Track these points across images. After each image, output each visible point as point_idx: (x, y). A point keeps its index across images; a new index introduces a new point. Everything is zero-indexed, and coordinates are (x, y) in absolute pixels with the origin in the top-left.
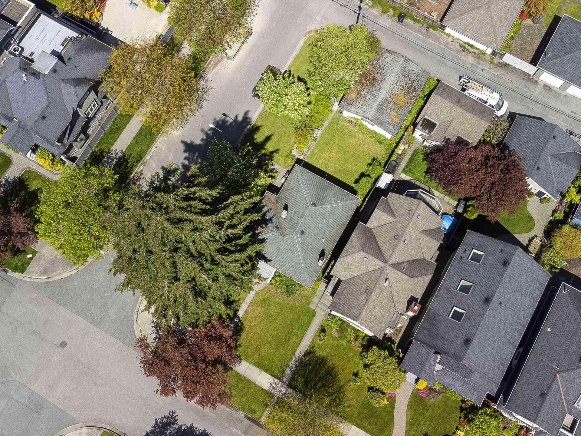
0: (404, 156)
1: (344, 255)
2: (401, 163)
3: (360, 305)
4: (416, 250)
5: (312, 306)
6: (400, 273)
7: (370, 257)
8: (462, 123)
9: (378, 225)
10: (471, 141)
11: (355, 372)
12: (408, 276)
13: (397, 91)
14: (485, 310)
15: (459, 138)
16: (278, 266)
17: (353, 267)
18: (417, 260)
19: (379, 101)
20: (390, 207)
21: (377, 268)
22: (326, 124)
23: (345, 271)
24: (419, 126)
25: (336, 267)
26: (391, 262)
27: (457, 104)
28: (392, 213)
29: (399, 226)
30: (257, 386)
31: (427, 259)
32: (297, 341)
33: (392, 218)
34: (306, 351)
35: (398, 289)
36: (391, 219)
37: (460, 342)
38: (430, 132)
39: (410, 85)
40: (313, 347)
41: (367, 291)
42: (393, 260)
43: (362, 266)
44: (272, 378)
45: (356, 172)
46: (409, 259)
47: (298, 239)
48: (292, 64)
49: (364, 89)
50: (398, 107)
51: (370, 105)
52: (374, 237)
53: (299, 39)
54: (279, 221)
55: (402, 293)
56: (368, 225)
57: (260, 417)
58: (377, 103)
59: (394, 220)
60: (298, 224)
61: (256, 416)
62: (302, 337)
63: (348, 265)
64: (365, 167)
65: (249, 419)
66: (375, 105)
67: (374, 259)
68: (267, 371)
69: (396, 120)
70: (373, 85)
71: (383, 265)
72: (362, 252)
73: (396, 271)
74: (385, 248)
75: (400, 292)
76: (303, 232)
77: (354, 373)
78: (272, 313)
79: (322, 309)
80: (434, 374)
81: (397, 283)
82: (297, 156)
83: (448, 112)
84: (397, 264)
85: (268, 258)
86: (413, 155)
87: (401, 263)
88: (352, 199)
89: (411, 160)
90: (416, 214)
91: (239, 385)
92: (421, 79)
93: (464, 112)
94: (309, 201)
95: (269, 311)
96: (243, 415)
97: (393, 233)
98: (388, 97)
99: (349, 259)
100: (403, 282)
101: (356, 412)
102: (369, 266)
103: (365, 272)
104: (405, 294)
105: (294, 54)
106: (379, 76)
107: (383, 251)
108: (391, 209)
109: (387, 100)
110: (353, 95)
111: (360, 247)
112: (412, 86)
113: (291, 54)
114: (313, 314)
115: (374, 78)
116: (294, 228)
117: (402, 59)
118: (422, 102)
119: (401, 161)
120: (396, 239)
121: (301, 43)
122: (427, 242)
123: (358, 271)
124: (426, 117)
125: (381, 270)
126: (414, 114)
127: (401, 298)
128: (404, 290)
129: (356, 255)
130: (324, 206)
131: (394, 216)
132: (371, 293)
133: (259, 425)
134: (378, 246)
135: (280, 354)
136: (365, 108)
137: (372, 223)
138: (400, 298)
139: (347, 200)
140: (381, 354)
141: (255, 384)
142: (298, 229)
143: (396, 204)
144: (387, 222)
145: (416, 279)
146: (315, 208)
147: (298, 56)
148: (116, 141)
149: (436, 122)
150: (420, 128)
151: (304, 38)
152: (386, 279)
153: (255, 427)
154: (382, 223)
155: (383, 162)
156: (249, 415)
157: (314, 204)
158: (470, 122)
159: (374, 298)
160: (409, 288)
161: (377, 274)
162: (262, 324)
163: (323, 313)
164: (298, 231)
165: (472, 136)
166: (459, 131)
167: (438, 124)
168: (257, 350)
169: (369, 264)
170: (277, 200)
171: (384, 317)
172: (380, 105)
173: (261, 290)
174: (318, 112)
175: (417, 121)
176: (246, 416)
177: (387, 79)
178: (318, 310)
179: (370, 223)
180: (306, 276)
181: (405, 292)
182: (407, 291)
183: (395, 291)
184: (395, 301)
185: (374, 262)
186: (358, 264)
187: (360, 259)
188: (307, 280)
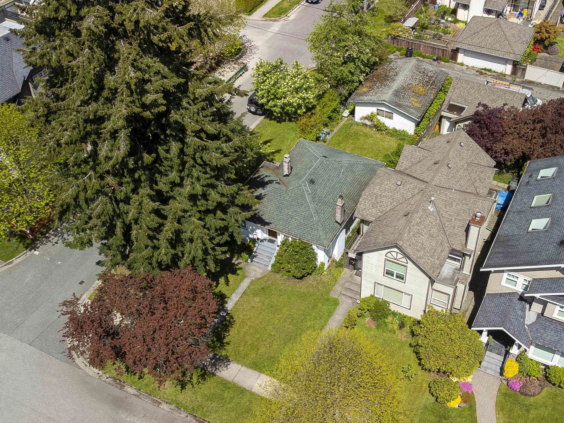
6: (448, 193)
7: (404, 179)
13: (413, 83)
16: (281, 226)
17: (384, 199)
19: (394, 88)
21: (416, 192)
22: (336, 129)
23: (373, 208)
29: (437, 155)
31: (482, 195)
38: (459, 113)
39: (427, 79)
42: (436, 182)
43: (396, 196)
46: (458, 189)
47: (307, 187)
49: (376, 84)
50: (418, 95)
51: (385, 92)
54: (280, 180)
56: (398, 168)
59: (430, 154)
60: (305, 174)
63: (377, 197)
67: (411, 181)
69: (417, 105)
70: (385, 80)
71: (423, 186)
74: (424, 176)
76: (312, 182)
79: (348, 297)
80: (525, 329)
81: (448, 208)
83: (476, 92)
84: (443, 188)
85: (267, 220)
87: (448, 189)
88: (375, 162)
90: (458, 141)
91: (226, 395)
92: (439, 76)
94: (319, 155)
95: (271, 301)
97: (432, 162)
100: (454, 204)
102: (405, 192)
103: (401, 202)
106: (391, 74)
107: (421, 179)
109: (404, 88)
110: (365, 90)
112: (430, 80)
114: (335, 303)
115: (386, 76)
116: (301, 178)
117: (415, 60)
120: (437, 164)
122: (478, 173)
123: (391, 204)
124: (451, 103)
128: (458, 214)
129: (385, 181)
130: (339, 160)
132: (412, 213)
134: (414, 177)
136: (378, 95)
137: (403, 164)
138: (454, 227)
144: (422, 159)
146: (327, 159)
150: (447, 111)
157: (325, 157)
159: (418, 220)
161: (417, 197)
162: (261, 316)
163: (350, 301)
164: (306, 179)
167: (466, 107)
168: (254, 347)
169: (405, 190)
170: (278, 168)
171: (436, 250)
172: (397, 91)
173: (260, 278)
177: (400, 75)
178: (342, 298)
179: (400, 164)
180: (321, 233)
181: (460, 218)
182: (463, 215)
183: (445, 220)
184: (447, 234)
185: (411, 185)
186: (390, 194)
187: (392, 186)
188: (322, 237)
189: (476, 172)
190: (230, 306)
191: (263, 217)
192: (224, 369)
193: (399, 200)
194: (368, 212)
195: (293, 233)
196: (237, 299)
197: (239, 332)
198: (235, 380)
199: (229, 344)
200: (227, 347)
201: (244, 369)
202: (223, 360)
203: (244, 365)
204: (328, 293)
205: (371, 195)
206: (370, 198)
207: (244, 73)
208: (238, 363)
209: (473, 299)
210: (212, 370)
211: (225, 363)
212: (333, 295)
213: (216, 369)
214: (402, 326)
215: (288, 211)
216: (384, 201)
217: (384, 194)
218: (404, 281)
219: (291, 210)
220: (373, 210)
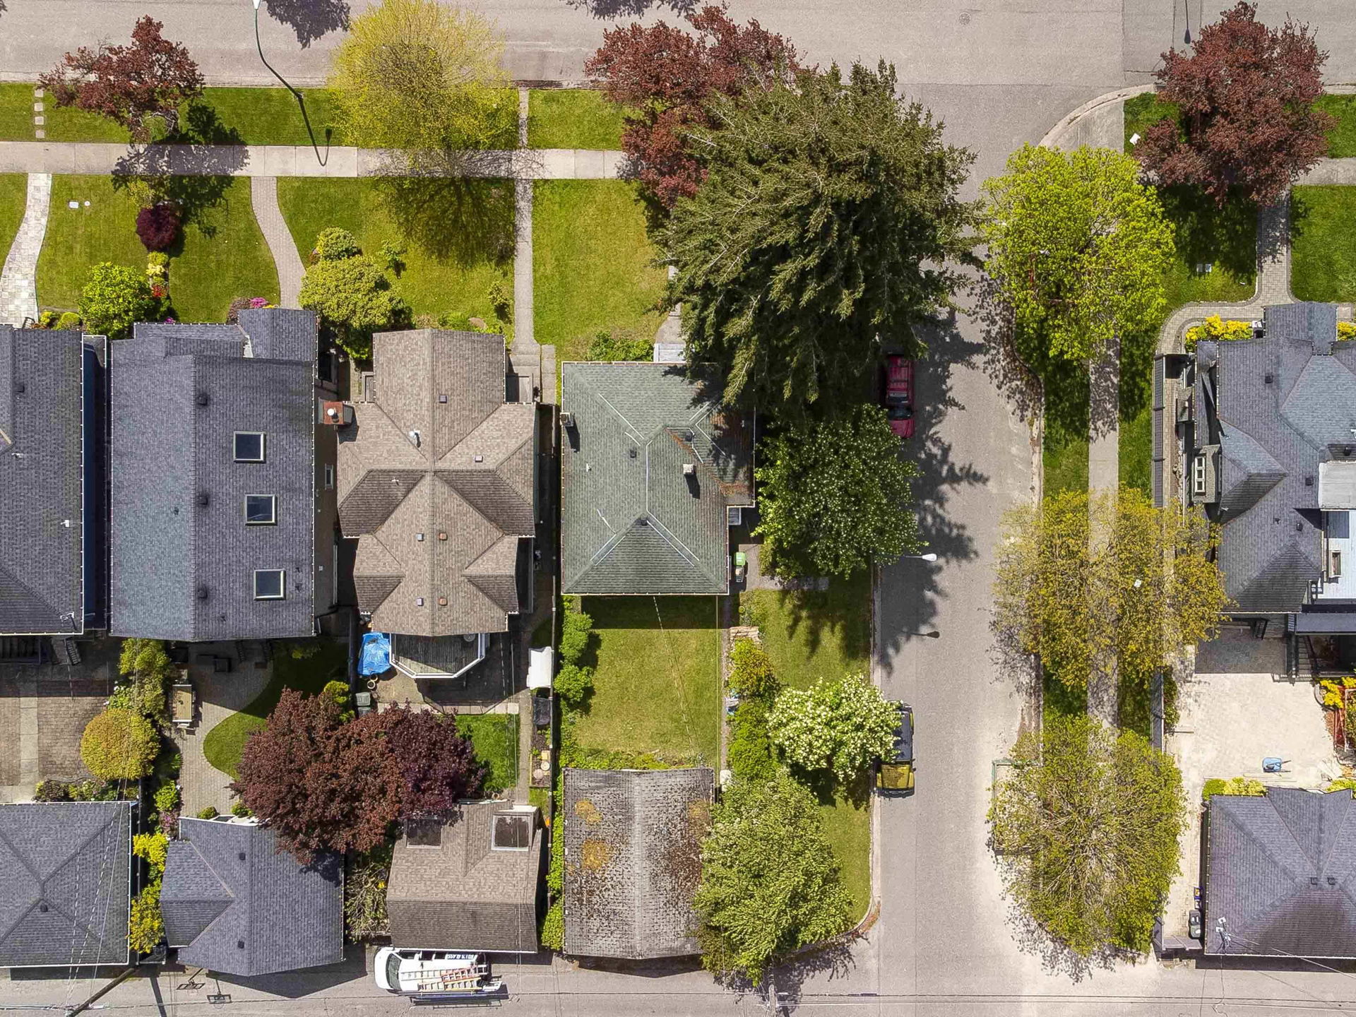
0: (531, 752)
1: (526, 447)
2: (530, 732)
3: (443, 364)
4: (395, 537)
5: (549, 349)
6: (400, 467)
7: (473, 466)
8: (444, 873)
9: (495, 548)
10: (409, 847)
11: (403, 273)
12: (381, 471)
13: (612, 870)
14: (198, 479)
15: (436, 841)
16: (652, 371)
18: (383, 521)
19: (637, 828)
20: (490, 597)
21: (448, 455)
22: (725, 729)
24: (530, 821)
25: (530, 420)
26: (428, 478)
27: (472, 908)
28: (481, 585)
29: (450, 563)
30: (569, 147)
31: (367, 536)
32: (542, 268)
33: (474, 574)
34: (513, 259)
35: (388, 440)
36: (473, 570)
37: (217, 394)
38: (501, 821)
39: (594, 901)
40: (505, 274)
41: (443, 399)
42: (425, 486)
44: (547, 177)
45: (611, 663)
46: (397, 512)
47: (636, 436)
48: (867, 825)
49: (683, 838)
50: (593, 838)
51: (650, 808)
52: (490, 519)
53: (886, 889)
54: (695, 456)
56: (515, 539)
57: (531, 97)
58: (637, 818)
59: (467, 572)
60: (653, 466)
61: (541, 94)
62: (535, 280)
63: (509, 434)
64: (597, 685)
65: (551, 84)
66: (639, 812)
67: (461, 468)
68: (567, 184)
69: (582, 806)
70: (670, 857)
71: (440, 465)
72: (491, 467)
73: (408, 467)
74: (455, 503)
75: (382, 437)
76: (633, 454)
77: (405, 270)
78: (617, 293)
79: (528, 353)
80: (248, 332)
82: (742, 629)
83: (483, 881)
84: (415, 485)
85: (672, 377)
86: (514, 766)
87: (409, 491)
88: (578, 583)
89: (514, 752)
90: (427, 604)
91: (601, 130)
92: (578, 929)
93: (449, 897)
94: (659, 526)
95: (624, 292)
96: (565, 84)
97: (454, 543)
98: (623, 847)
99: (513, 444)
101: (363, 202)
102: (467, 451)
103: (469, 437)
104: (371, 437)
105: (876, 849)
106: (667, 882)
107: (455, 495)
108: (486, 594)
109: (622, 838)
110: (697, 812)
111: (501, 476)
112: (589, 902)
113: (883, 846)
114: (540, 334)
115: (674, 873)
116: (655, 453)
117: (638, 949)
118: (554, 881)
119: (533, 739)
120: (440, 532)
121: (876, 885)
122: (381, 564)
124: (526, 849)
125: (438, 455)
126: (556, 847)
127: (374, 428)
128: (375, 444)
129: (502, 457)
130: (621, 533)
131: (471, 580)
132: (433, 398)
133: (527, 84)
134: (471, 503)
135: (558, 226)
136: (659, 795)
137: (508, 547)
138: (377, 427)
139: (586, 574)
140: (365, 317)
141: (575, 148)
142: (645, 454)
143: (481, 609)
144: (480, 561)
145: (363, 473)
146: (637, 517)
147: (866, 849)
148: (1119, 454)
149: (499, 849)
150: (524, 819)
151: (876, 900)
152: (419, 444)
153: (531, 76)
154: (489, 554)
155: (568, 716)
156: (553, 90)
157: (642, 522)
158: (428, 883)
159: (423, 394)
160: (368, 449)
161: (442, 441)
162: (623, 262)
163: (522, 348)
164: (643, 449)
165: (411, 859)
166: (442, 856)
167: (493, 848)
168: (605, 210)
170: (723, 501)
171: (389, 375)
172: (630, 818)
174: (751, 737)
175: (539, 832)
176: (558, 85)
177: (646, 883)
178: (535, 347)
192: (620, 164)
198: (600, 154)
199: (636, 201)
200: (634, 195)
201: (600, 175)
202: (628, 175)
203: (603, 181)
205: (518, 435)
208: (609, 179)
211: (624, 172)
216: (495, 433)
217: (498, 441)
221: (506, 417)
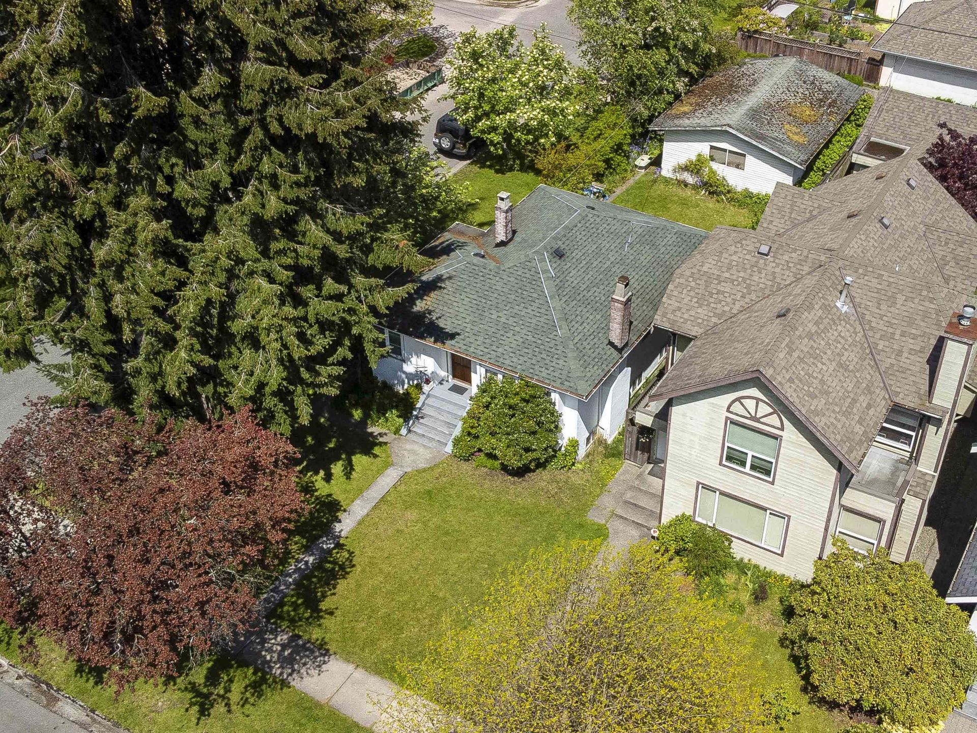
6: (886, 272)
7: (778, 243)
13: (791, 99)
16: (482, 348)
17: (726, 287)
19: (751, 105)
23: (701, 306)
35: (891, 325)
39: (820, 96)
43: (756, 278)
50: (800, 121)
51: (730, 111)
55: (903, 334)
58: (747, 107)
63: (709, 282)
67: (794, 247)
69: (798, 139)
70: (730, 92)
71: (823, 256)
75: (898, 332)
76: (559, 254)
81: (884, 307)
85: (449, 329)
92: (845, 94)
98: (772, 103)
99: (709, 263)
100: (900, 299)
102: (777, 270)
103: (767, 292)
104: (915, 337)
106: (743, 82)
109: (770, 106)
112: (826, 98)
114: (599, 533)
117: (794, 60)
123: (743, 297)
124: (872, 139)
127: (905, 355)
128: (912, 325)
129: (731, 247)
136: (715, 116)
138: (900, 353)
149: (902, 146)
157: (592, 209)
160: (925, 315)
162: (418, 553)
163: (635, 533)
164: (545, 247)
168: (390, 624)
169: (778, 265)
172: (754, 111)
173: (424, 470)
177: (763, 81)
179: (765, 225)
180: (573, 364)
181: (914, 331)
182: (922, 324)
183: (878, 336)
184: (883, 369)
185: (794, 255)
186: (742, 274)
187: (748, 257)
188: (574, 375)
189: (947, 244)
190: (345, 526)
191: (441, 324)
192: (312, 672)
193: (763, 289)
194: (686, 316)
195: (507, 362)
196: (366, 511)
197: (359, 586)
198: (337, 701)
199: (331, 613)
200: (327, 621)
201: (360, 674)
202: (312, 652)
203: (361, 664)
204: (583, 509)
205: (696, 276)
206: (693, 284)
207: (435, 85)
208: (347, 660)
209: (937, 545)
210: (281, 674)
211: (315, 658)
212: (594, 517)
213: (293, 671)
214: (760, 595)
215: (500, 314)
216: (727, 290)
217: (727, 275)
218: (771, 480)
219: (505, 312)
220: (699, 310)
221: (702, 312)
